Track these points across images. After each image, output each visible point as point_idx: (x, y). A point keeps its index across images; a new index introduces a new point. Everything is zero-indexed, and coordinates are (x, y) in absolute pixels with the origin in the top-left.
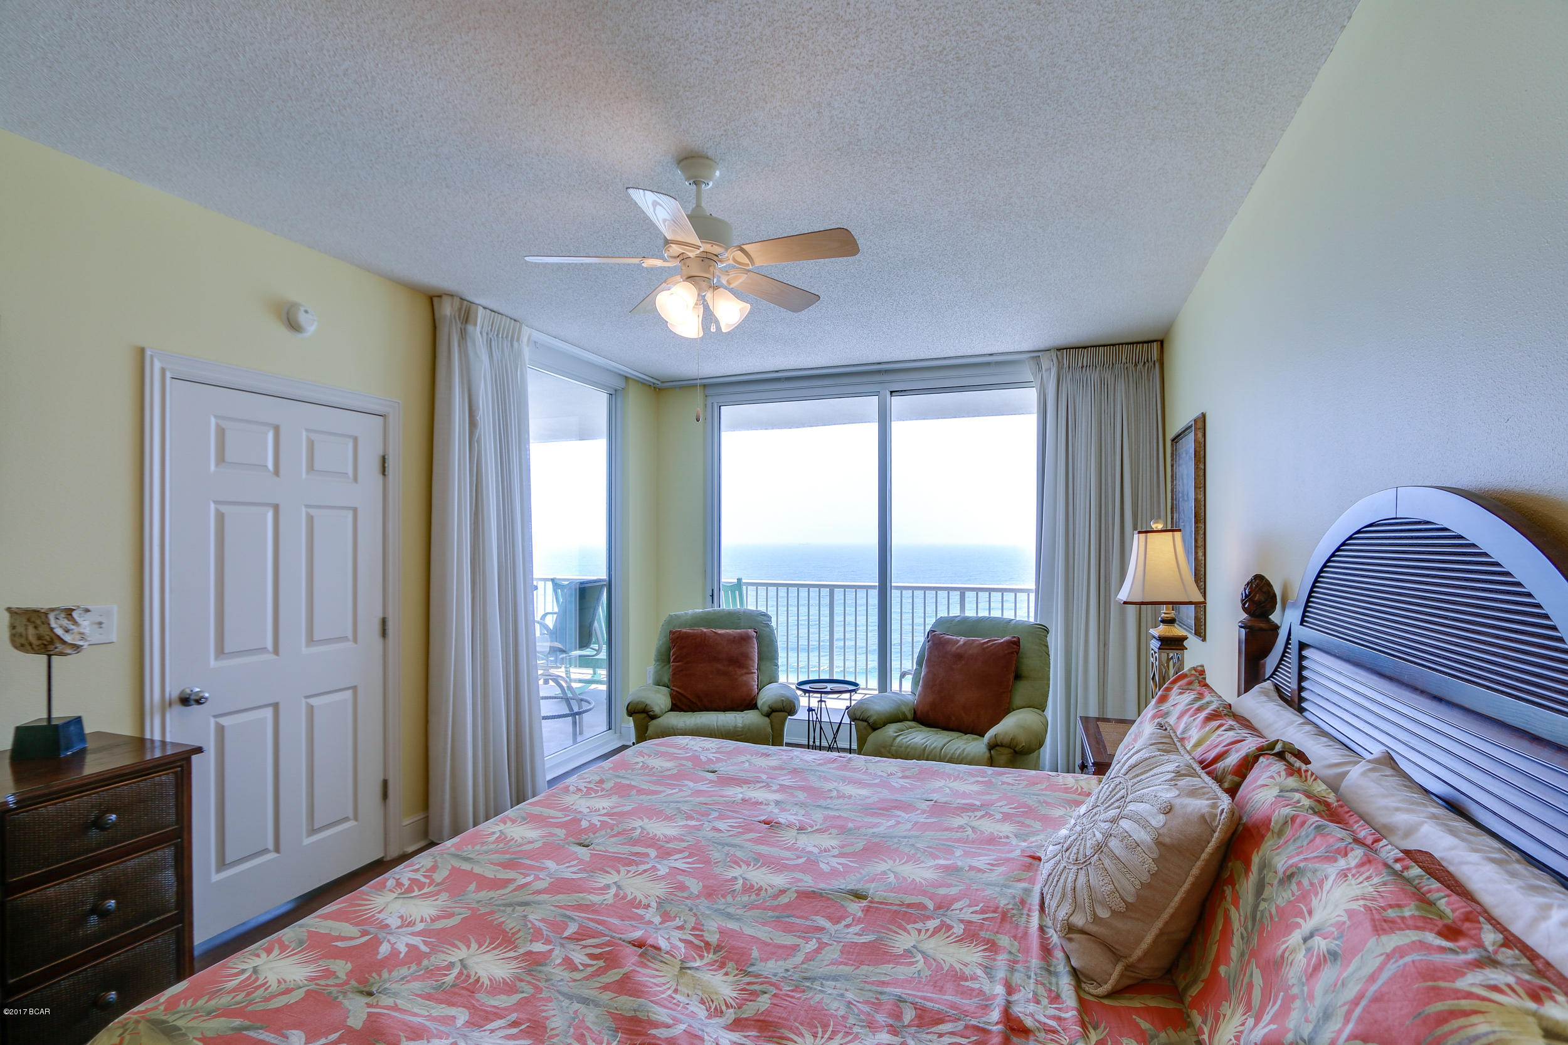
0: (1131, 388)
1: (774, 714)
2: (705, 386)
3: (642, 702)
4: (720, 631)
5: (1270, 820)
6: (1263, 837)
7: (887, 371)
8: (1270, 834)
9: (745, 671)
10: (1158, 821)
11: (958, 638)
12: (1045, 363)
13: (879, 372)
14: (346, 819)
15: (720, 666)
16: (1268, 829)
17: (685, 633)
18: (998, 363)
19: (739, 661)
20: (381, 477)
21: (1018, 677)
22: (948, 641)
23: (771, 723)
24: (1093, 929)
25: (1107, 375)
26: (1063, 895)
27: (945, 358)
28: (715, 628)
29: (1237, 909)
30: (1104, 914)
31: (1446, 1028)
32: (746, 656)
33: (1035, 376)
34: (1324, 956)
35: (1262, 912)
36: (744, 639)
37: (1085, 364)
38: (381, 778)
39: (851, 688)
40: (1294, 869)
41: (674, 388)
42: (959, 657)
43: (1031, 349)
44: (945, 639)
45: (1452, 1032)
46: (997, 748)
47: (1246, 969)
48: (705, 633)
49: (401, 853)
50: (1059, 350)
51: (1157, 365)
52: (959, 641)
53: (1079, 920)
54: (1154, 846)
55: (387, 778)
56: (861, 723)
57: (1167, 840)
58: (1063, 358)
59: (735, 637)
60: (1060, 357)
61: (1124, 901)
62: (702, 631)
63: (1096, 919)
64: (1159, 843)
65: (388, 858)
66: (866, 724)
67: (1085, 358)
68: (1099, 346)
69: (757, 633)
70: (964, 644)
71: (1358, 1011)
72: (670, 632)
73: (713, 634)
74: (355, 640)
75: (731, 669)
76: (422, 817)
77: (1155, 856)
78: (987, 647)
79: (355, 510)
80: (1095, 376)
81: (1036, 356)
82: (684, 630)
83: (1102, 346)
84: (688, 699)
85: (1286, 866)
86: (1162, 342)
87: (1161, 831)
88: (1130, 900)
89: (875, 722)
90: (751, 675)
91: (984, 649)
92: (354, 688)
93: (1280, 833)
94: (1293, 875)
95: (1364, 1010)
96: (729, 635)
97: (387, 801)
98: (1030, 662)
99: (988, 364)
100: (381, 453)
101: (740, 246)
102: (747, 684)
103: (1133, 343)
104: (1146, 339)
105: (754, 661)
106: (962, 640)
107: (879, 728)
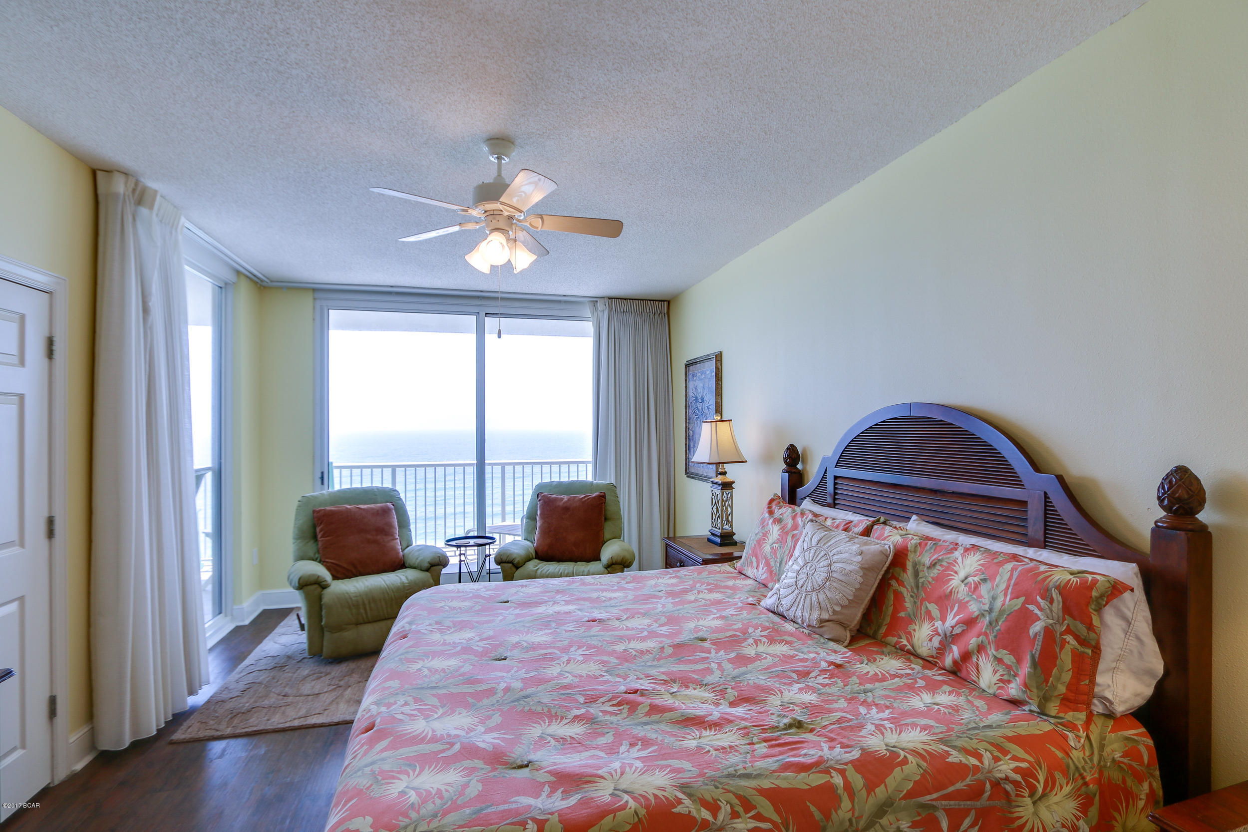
0: (652, 328)
1: (433, 568)
2: (314, 290)
3: (314, 575)
4: (362, 506)
5: (907, 547)
6: (907, 555)
7: (484, 298)
8: (909, 552)
9: (391, 538)
10: (859, 558)
11: (562, 496)
12: (600, 305)
13: (478, 297)
14: (14, 749)
15: (369, 537)
16: (908, 551)
17: (331, 510)
18: (566, 302)
19: (385, 531)
20: (46, 360)
21: (606, 519)
22: (556, 500)
23: (432, 576)
24: (834, 617)
25: (639, 319)
26: (812, 607)
27: (532, 294)
28: (357, 504)
29: (905, 587)
30: (838, 609)
31: (1047, 582)
32: (391, 526)
33: (593, 314)
34: (979, 582)
35: (923, 583)
36: (385, 512)
37: (625, 310)
38: (47, 695)
39: (490, 541)
40: (936, 561)
41: (281, 288)
42: (566, 509)
43: (590, 296)
44: (553, 498)
45: (1049, 582)
46: (613, 566)
47: (921, 607)
48: (350, 509)
49: (69, 773)
50: (610, 298)
51: (666, 315)
52: (563, 499)
53: (825, 616)
54: (860, 570)
55: (54, 694)
56: (506, 565)
57: (866, 566)
58: (612, 304)
59: (378, 511)
60: (610, 304)
61: (848, 599)
62: (347, 508)
63: (835, 612)
64: (862, 568)
65: (56, 783)
66: (511, 565)
67: (625, 306)
68: (634, 300)
69: (393, 505)
70: (569, 500)
71: (1010, 591)
72: (314, 511)
73: (358, 509)
74: (22, 545)
75: (379, 537)
76: (86, 730)
77: (861, 574)
78: (585, 501)
79: (22, 397)
80: (631, 319)
81: (594, 301)
82: (328, 508)
83: (637, 300)
84: (344, 568)
85: (931, 561)
86: (669, 302)
87: (862, 563)
88: (851, 598)
89: (518, 562)
90: (395, 541)
91: (583, 502)
92: (21, 599)
93: (915, 552)
94: (936, 563)
95: (1012, 589)
96: (372, 509)
97: (55, 719)
98: (610, 508)
99: (560, 302)
100: (47, 334)
101: (541, 215)
102: (394, 549)
103: (654, 300)
104: (661, 299)
105: (395, 528)
106: (566, 498)
107: (521, 566)
